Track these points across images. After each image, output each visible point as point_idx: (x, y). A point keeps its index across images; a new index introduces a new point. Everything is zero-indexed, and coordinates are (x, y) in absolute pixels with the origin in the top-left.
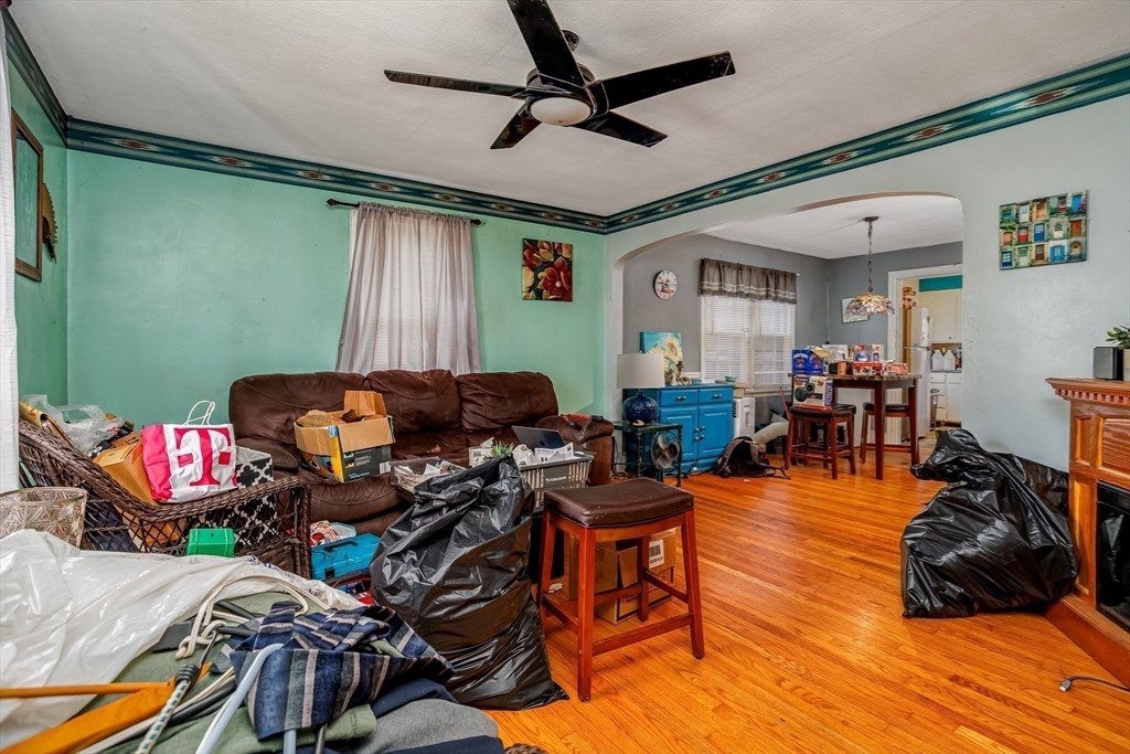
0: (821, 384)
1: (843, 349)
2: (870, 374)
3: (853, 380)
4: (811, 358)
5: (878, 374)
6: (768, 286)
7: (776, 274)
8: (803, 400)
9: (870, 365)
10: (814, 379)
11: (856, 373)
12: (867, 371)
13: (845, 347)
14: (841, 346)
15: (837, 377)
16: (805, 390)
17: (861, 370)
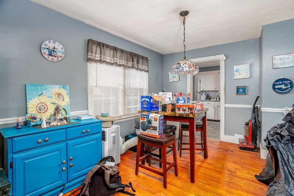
0: (156, 120)
1: (169, 95)
2: (187, 112)
3: (176, 117)
4: (152, 100)
5: (192, 113)
6: (133, 62)
7: (138, 56)
8: (145, 130)
9: (186, 106)
10: (152, 115)
11: (177, 111)
12: (184, 110)
13: (171, 93)
14: (168, 93)
15: (166, 114)
16: (146, 123)
17: (181, 110)
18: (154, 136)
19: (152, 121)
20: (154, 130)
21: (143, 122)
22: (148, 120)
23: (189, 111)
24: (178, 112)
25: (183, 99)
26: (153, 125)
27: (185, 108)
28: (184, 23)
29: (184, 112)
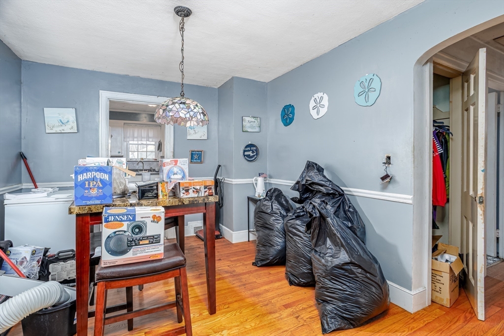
3: (184, 205)
5: (210, 195)
8: (122, 253)
9: (200, 184)
11: (183, 195)
16: (127, 234)
17: (191, 191)
18: (152, 259)
19: (145, 224)
20: (152, 243)
21: (115, 232)
22: (135, 224)
23: (206, 191)
24: (185, 196)
25: (179, 172)
26: (148, 234)
27: (198, 187)
28: (182, 29)
29: (196, 195)
